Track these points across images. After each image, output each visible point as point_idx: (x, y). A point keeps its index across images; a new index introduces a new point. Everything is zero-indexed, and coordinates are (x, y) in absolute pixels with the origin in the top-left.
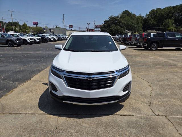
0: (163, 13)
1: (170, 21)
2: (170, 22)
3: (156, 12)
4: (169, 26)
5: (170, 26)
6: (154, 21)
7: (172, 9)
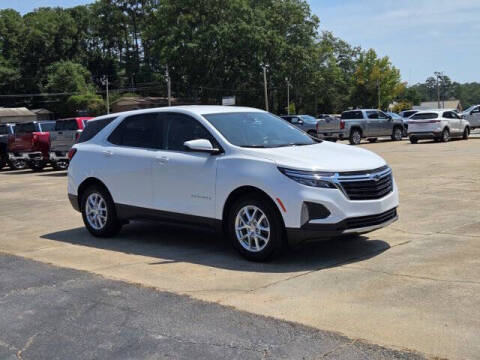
0: (39, 32)
1: (75, 68)
2: (75, 73)
3: (7, 26)
4: (74, 88)
5: (79, 87)
6: (9, 67)
7: (70, 19)
